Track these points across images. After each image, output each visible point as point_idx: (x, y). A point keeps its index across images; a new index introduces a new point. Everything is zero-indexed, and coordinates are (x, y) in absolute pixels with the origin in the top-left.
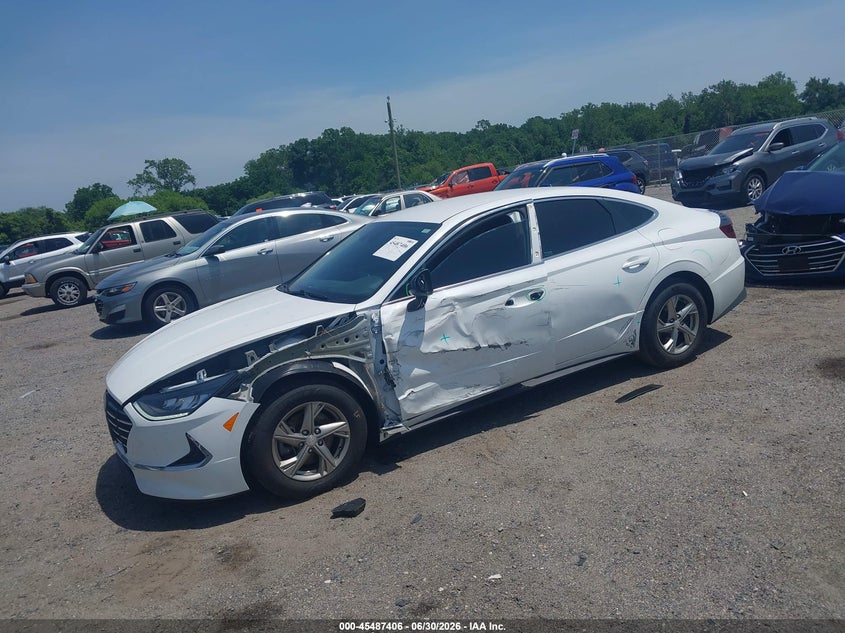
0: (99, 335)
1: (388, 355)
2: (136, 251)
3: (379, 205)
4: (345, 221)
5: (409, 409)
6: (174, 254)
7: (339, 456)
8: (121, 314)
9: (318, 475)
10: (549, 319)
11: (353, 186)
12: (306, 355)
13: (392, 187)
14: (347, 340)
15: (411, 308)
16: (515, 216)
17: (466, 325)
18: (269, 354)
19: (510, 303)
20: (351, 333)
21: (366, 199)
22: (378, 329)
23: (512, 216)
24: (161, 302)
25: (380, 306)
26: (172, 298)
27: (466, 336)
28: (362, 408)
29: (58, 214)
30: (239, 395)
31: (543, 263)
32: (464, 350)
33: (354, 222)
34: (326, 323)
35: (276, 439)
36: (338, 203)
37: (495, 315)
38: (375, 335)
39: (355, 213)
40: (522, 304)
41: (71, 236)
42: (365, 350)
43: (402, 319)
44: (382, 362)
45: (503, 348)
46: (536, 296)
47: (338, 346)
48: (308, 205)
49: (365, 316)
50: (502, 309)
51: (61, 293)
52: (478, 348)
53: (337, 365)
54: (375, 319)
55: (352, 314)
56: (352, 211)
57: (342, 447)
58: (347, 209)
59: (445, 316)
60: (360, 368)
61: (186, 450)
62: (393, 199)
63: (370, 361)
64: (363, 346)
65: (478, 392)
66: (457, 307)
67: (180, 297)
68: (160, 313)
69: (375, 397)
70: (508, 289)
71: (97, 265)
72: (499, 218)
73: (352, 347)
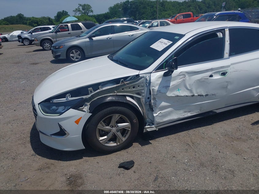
0: (53, 62)
1: (152, 96)
2: (69, 33)
3: (151, 24)
4: (138, 29)
5: (158, 120)
6: (79, 36)
7: (125, 136)
8: (59, 56)
9: (115, 144)
10: (228, 85)
11: (142, 17)
12: (115, 93)
13: (155, 19)
14: (134, 87)
15: (165, 75)
16: (220, 34)
17: (189, 84)
18: (98, 91)
19: (211, 76)
20: (136, 84)
21: (146, 22)
22: (149, 83)
23: (218, 34)
24: (73, 53)
25: (151, 73)
26: (76, 52)
27: (188, 89)
28: (138, 118)
29: (52, 19)
30: (83, 108)
31: (229, 58)
32: (187, 96)
33: (142, 30)
34: (125, 78)
35: (98, 128)
36: (136, 22)
37: (204, 81)
38: (147, 86)
39: (142, 26)
40: (217, 77)
41: (51, 27)
42: (141, 92)
43: (161, 79)
44: (148, 98)
45: (204, 97)
46: (224, 74)
47: (130, 90)
48: (126, 22)
49: (143, 77)
50: (207, 79)
51: (45, 45)
52: (193, 96)
53: (128, 99)
54: (148, 79)
55: (138, 76)
56: (140, 25)
57: (127, 133)
58: (139, 25)
59: (181, 80)
60: (138, 100)
61: (58, 130)
62: (155, 22)
63: (143, 97)
64: (141, 91)
65: (189, 115)
66: (187, 76)
67: (79, 52)
68: (72, 57)
69: (143, 113)
70: (212, 69)
71: (56, 37)
72: (212, 35)
73: (135, 91)
